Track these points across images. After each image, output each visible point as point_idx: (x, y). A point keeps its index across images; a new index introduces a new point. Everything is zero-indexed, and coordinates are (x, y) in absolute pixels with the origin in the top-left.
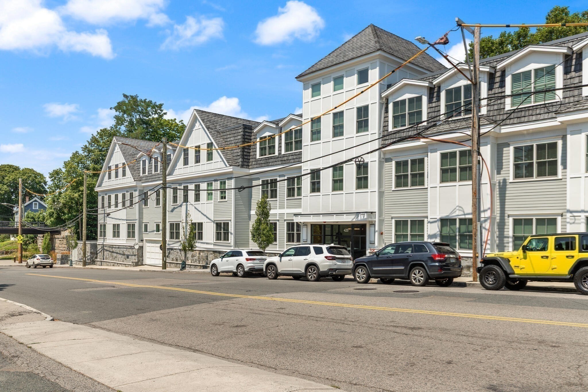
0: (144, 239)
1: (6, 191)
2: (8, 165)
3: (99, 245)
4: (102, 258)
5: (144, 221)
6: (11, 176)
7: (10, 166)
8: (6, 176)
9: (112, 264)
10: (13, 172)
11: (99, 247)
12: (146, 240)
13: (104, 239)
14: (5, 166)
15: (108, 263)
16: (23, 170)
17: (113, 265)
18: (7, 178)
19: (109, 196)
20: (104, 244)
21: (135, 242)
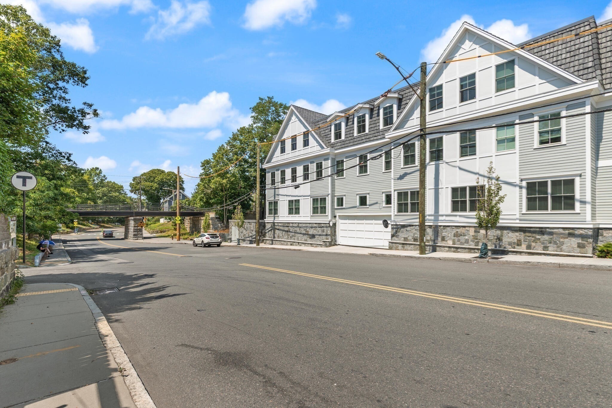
0: (337, 215)
1: (156, 188)
2: (157, 169)
3: (268, 223)
4: (273, 237)
5: (336, 195)
6: (160, 177)
7: (159, 170)
8: (156, 177)
9: (289, 243)
10: (161, 174)
11: (268, 226)
12: (339, 216)
13: (274, 217)
14: (155, 170)
15: (283, 242)
16: (167, 173)
17: (291, 245)
18: (157, 178)
19: (282, 171)
20: (275, 222)
21: (325, 219)
